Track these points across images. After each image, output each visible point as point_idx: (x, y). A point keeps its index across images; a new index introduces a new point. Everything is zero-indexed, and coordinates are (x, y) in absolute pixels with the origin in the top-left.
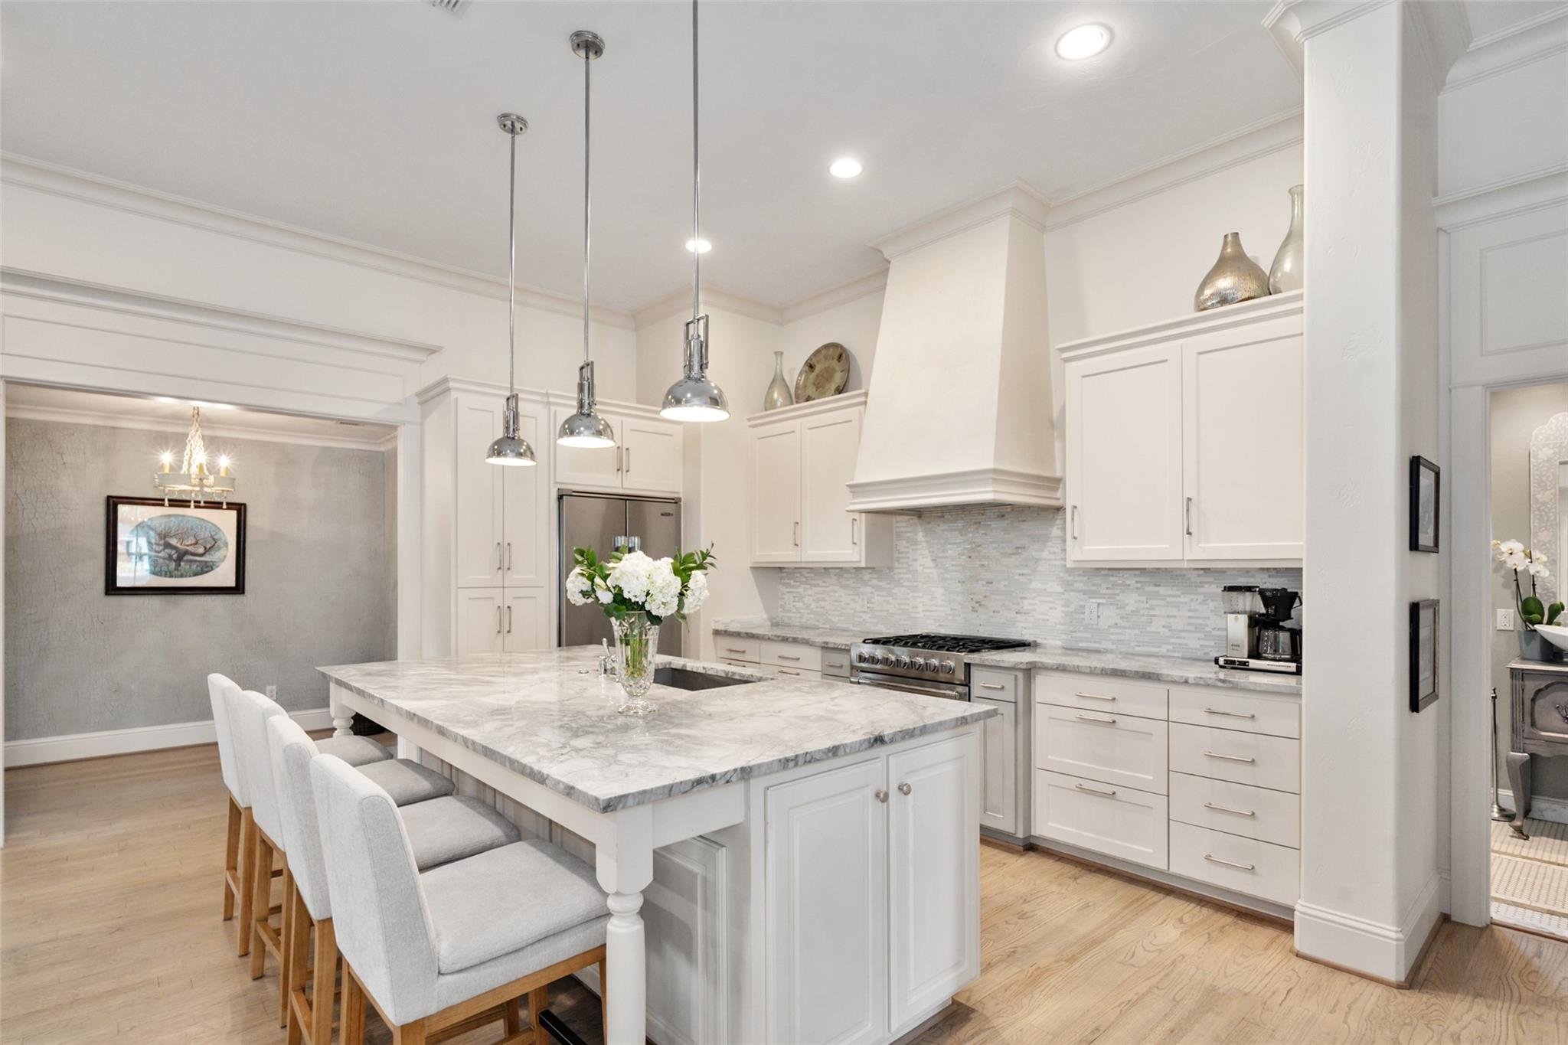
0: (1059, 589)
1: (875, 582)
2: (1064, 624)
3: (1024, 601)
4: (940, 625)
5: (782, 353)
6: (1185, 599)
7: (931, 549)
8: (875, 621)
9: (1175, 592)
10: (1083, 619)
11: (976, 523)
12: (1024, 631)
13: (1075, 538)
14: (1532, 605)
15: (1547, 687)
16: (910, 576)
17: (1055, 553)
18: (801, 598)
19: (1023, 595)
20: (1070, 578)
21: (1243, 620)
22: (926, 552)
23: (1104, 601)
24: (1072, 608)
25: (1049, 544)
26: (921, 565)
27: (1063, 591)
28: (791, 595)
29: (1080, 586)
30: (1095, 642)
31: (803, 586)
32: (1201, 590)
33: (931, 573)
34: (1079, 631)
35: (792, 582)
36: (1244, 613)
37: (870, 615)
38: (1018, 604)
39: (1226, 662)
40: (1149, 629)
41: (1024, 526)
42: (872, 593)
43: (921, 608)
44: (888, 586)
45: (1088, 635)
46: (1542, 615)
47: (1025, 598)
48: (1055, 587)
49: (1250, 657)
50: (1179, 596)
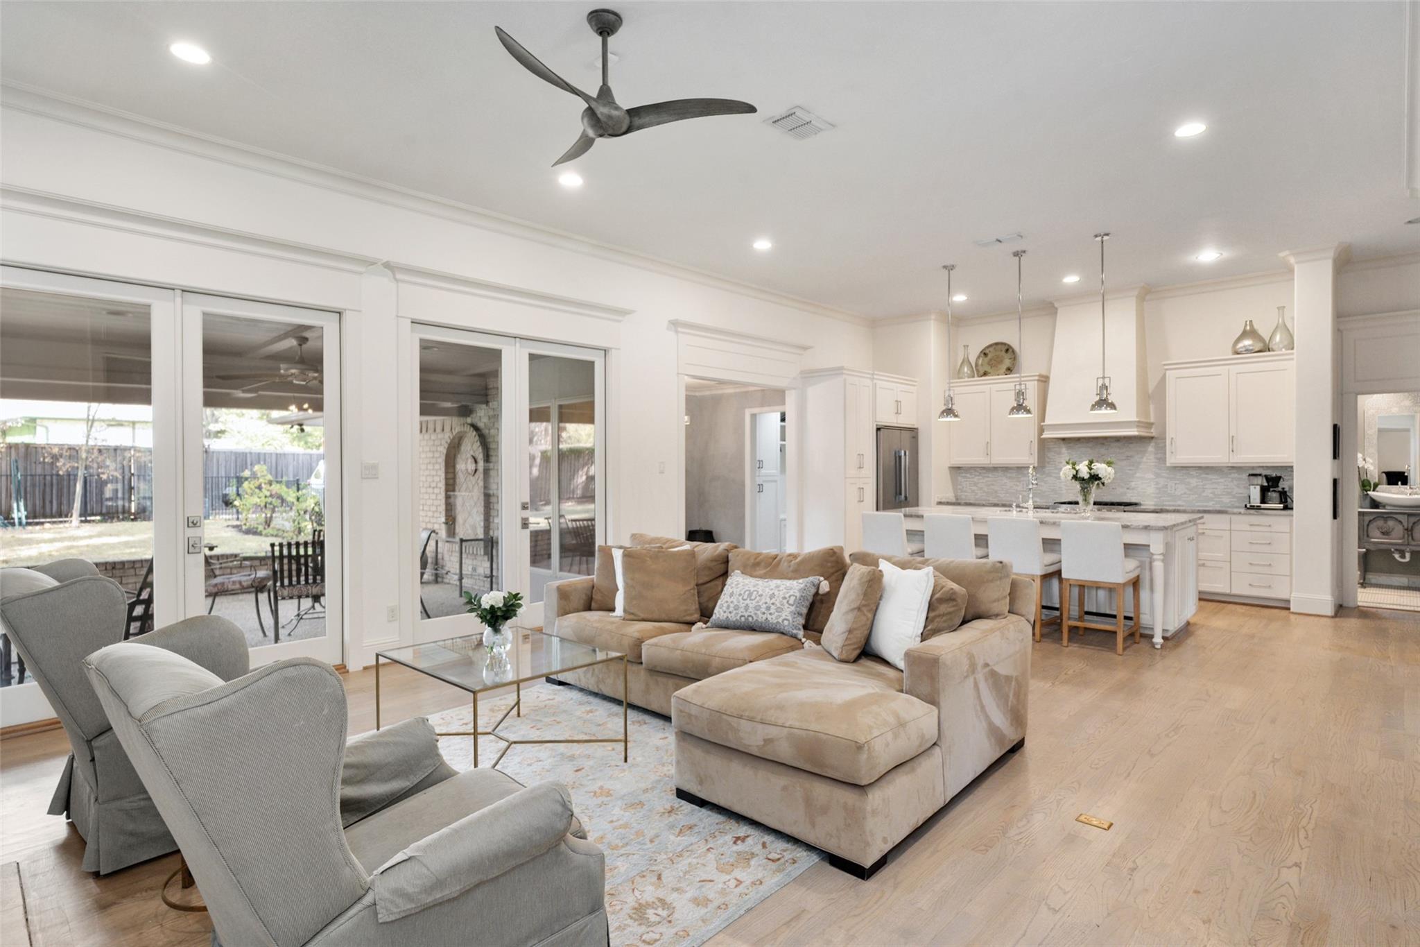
0: (1152, 476)
2: (1156, 494)
3: (1132, 483)
5: (968, 346)
6: (1222, 480)
9: (1216, 477)
10: (1167, 491)
12: (1132, 498)
13: (1172, 453)
14: (1366, 483)
15: (1374, 519)
17: (1150, 459)
18: (975, 484)
19: (1131, 480)
20: (1159, 472)
21: (1258, 488)
23: (1178, 482)
24: (1160, 486)
25: (1147, 455)
27: (1155, 478)
28: (968, 483)
29: (1166, 475)
31: (977, 477)
32: (1229, 476)
34: (1164, 497)
35: (968, 475)
36: (1257, 485)
38: (1128, 484)
39: (1251, 506)
41: (1131, 446)
46: (1370, 487)
47: (1133, 481)
48: (1151, 476)
49: (1261, 503)
50: (1219, 479)
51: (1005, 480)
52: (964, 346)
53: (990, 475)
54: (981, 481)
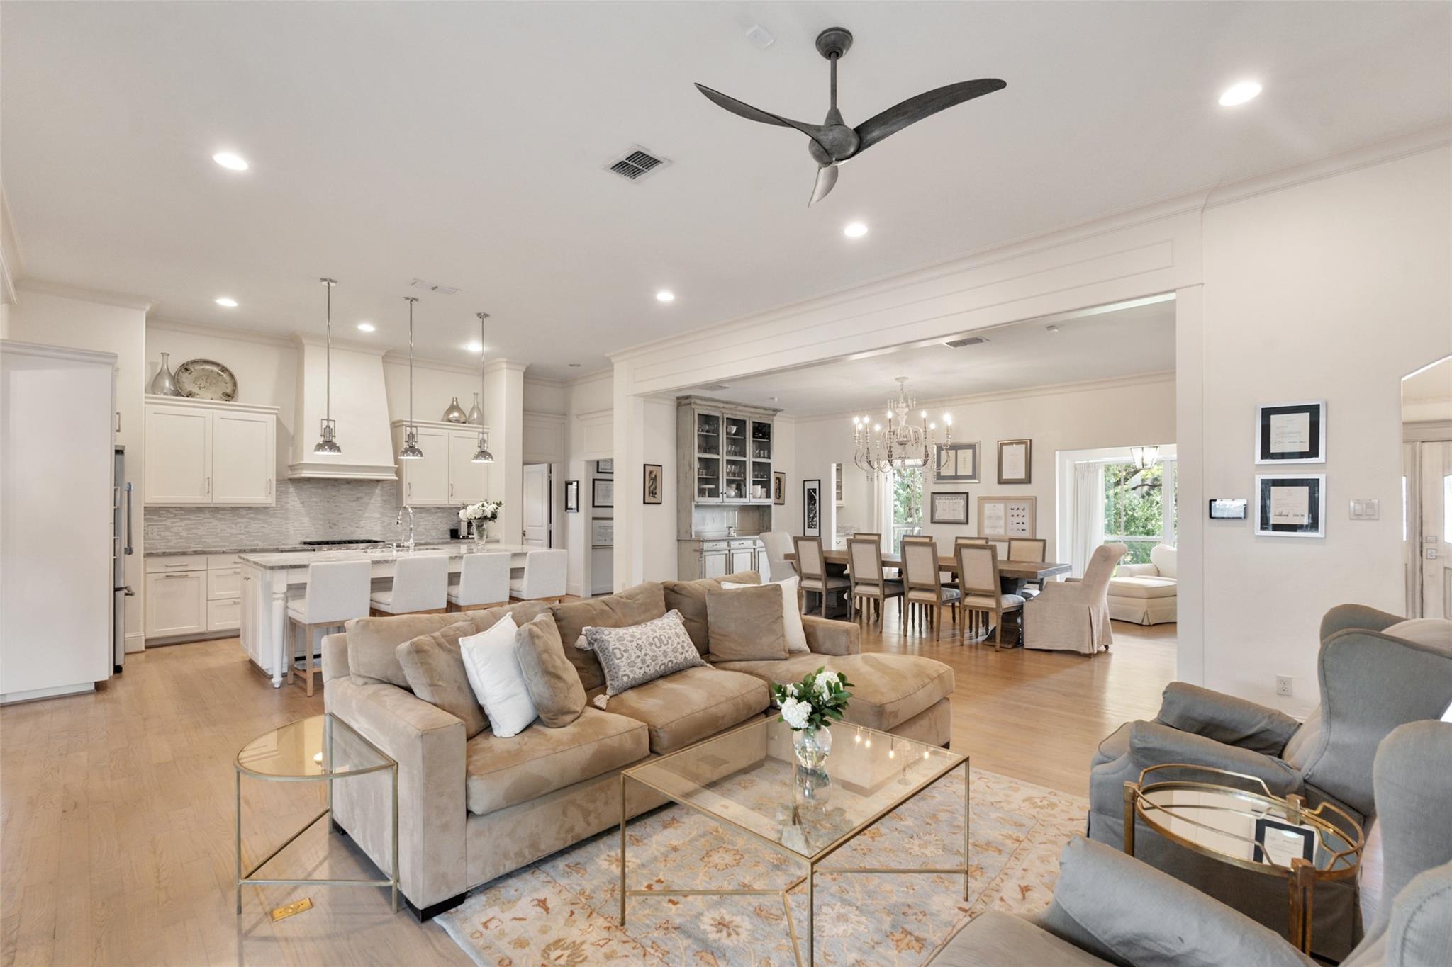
0: (379, 516)
5: (168, 355)
6: (431, 518)
7: (300, 497)
13: (407, 495)
16: (282, 512)
18: (168, 529)
29: (389, 514)
33: (300, 510)
42: (249, 522)
44: (263, 518)
51: (216, 523)
52: (163, 354)
53: (192, 517)
54: (178, 524)
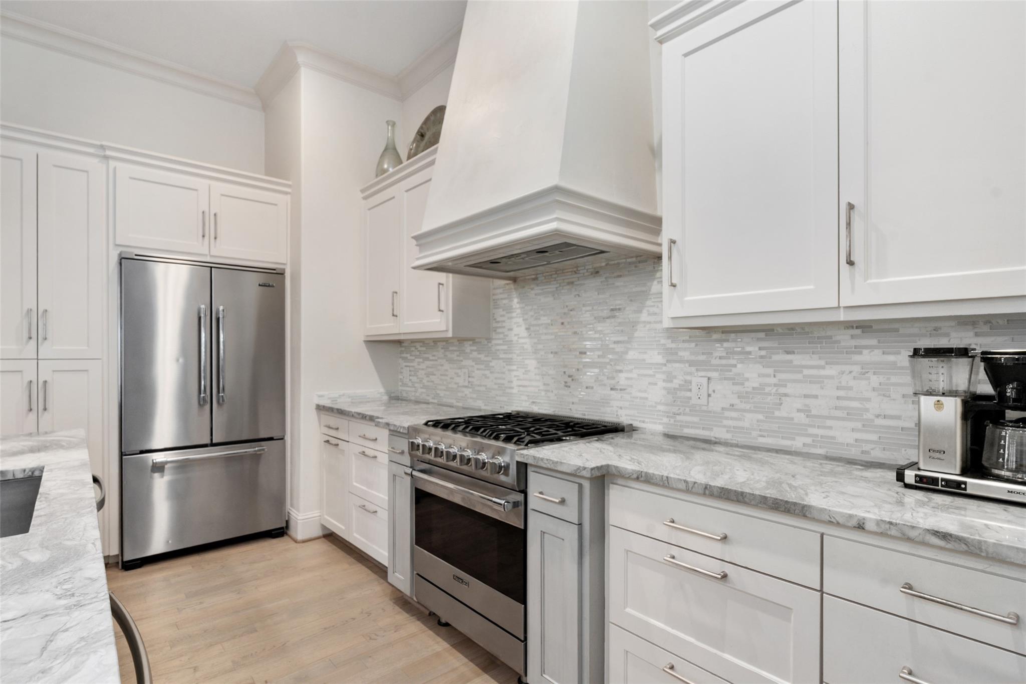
0: (659, 359)
1: (475, 354)
2: (667, 405)
3: (621, 375)
4: (533, 402)
5: (395, 123)
6: (832, 371)
7: (526, 317)
8: (475, 396)
9: (815, 361)
10: (690, 398)
11: (569, 283)
12: (620, 412)
13: (674, 286)
16: (505, 347)
19: (618, 368)
20: (673, 346)
21: (952, 408)
22: (520, 320)
23: (716, 374)
24: (676, 383)
25: (649, 303)
26: (515, 335)
27: (664, 361)
28: (408, 368)
29: (685, 355)
30: (703, 428)
31: (417, 360)
32: (856, 358)
33: (526, 343)
34: (684, 414)
35: (408, 356)
36: (952, 393)
37: (471, 390)
38: (613, 378)
39: (920, 479)
40: (777, 413)
41: (619, 283)
42: (473, 366)
43: (515, 383)
44: (486, 359)
45: (696, 419)
47: (621, 371)
48: (656, 357)
49: (964, 473)
50: (823, 368)
52: (388, 122)
